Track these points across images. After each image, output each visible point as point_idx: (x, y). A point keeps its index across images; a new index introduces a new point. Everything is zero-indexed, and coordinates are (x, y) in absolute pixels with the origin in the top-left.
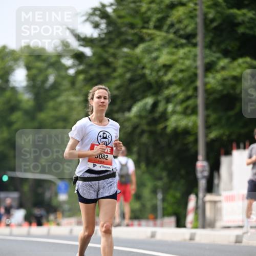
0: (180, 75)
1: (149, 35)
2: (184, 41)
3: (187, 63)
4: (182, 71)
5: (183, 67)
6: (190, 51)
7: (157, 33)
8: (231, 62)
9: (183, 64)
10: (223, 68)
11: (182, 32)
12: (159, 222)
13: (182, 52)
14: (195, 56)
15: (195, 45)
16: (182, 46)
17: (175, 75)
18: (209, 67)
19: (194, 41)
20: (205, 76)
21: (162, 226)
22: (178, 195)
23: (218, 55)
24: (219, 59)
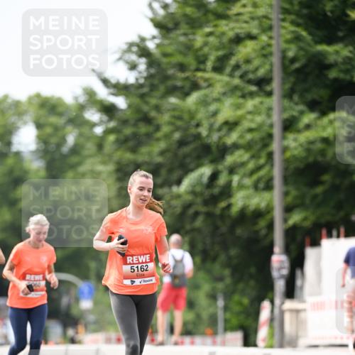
0: (249, 136)
1: (206, 80)
2: (254, 88)
3: (259, 119)
4: (250, 130)
5: (253, 125)
6: (261, 103)
7: (217, 76)
8: (319, 118)
9: (252, 121)
10: (308, 127)
11: (251, 76)
12: (219, 339)
13: (250, 104)
14: (270, 109)
15: (270, 94)
16: (252, 95)
17: (241, 137)
18: (289, 125)
19: (268, 88)
20: (284, 138)
21: (223, 344)
22: (246, 301)
23: (301, 107)
24: (302, 113)
